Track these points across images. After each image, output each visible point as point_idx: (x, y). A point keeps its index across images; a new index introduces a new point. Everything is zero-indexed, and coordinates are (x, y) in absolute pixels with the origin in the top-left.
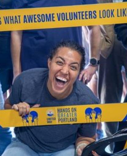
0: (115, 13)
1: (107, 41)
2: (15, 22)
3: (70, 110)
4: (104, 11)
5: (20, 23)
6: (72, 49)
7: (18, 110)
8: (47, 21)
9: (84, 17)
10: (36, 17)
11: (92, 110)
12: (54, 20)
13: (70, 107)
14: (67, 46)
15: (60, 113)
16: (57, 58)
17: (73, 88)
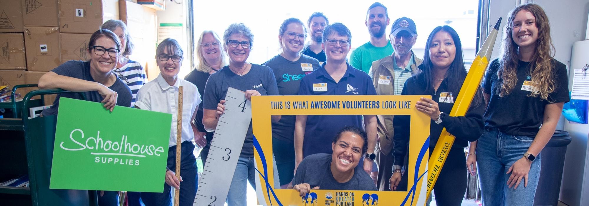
0: (397, 105)
1: (387, 138)
2: (303, 107)
3: (349, 194)
4: (387, 102)
5: (307, 108)
6: (355, 133)
7: (299, 191)
8: (332, 108)
9: (368, 106)
10: (323, 103)
11: (369, 196)
12: (339, 107)
13: (349, 191)
14: (350, 130)
15: (339, 197)
16: (340, 142)
17: (354, 173)
